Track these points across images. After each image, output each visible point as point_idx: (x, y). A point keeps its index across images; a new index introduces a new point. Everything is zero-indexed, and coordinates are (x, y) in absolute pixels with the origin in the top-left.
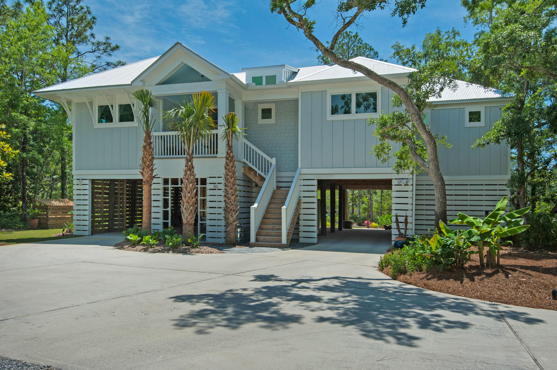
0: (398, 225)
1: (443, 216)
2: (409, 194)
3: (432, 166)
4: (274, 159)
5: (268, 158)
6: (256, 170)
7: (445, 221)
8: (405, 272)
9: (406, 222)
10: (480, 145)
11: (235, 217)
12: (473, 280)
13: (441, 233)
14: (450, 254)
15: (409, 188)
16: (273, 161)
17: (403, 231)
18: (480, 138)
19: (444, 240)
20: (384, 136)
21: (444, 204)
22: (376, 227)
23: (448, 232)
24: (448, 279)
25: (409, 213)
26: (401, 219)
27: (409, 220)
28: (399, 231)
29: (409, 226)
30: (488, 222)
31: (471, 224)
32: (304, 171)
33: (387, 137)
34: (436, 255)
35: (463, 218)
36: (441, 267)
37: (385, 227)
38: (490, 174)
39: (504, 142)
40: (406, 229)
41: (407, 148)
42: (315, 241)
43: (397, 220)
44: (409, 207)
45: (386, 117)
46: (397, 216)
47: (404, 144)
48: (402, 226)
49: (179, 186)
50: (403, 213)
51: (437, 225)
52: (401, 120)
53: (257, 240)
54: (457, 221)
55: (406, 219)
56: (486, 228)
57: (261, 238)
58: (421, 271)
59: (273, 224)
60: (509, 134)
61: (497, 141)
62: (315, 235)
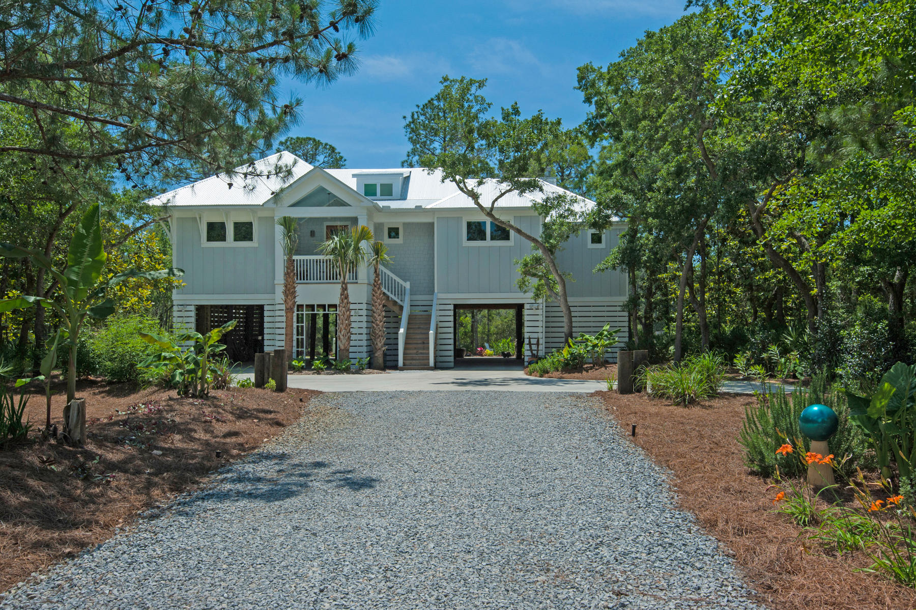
0: (530, 347)
1: (570, 335)
2: (540, 318)
3: (562, 300)
4: (408, 283)
5: (401, 282)
6: (389, 294)
7: (572, 338)
8: (548, 372)
9: (538, 344)
10: (600, 269)
11: (383, 342)
12: (587, 372)
13: (570, 346)
14: (575, 358)
15: (540, 312)
16: (407, 285)
17: (535, 352)
18: (600, 263)
19: (572, 350)
20: (526, 273)
21: (571, 327)
22: (491, 355)
23: (574, 345)
24: (574, 373)
25: (540, 335)
26: (534, 341)
27: (541, 341)
28: (532, 352)
29: (541, 347)
30: (597, 338)
31: (587, 340)
32: (441, 296)
33: (529, 275)
34: (567, 360)
35: (583, 336)
36: (569, 367)
37: (503, 354)
38: (611, 296)
39: (618, 269)
40: (538, 350)
41: (543, 282)
42: (452, 364)
43: (530, 341)
44: (540, 330)
45: (528, 259)
46: (530, 338)
47: (540, 280)
48: (534, 347)
49: (316, 312)
50: (535, 335)
51: (567, 341)
52: (538, 261)
53: (404, 364)
54: (579, 339)
55: (538, 341)
56: (596, 342)
57: (408, 362)
58: (558, 371)
59: (415, 349)
60: (622, 262)
61: (614, 268)
62: (452, 359)
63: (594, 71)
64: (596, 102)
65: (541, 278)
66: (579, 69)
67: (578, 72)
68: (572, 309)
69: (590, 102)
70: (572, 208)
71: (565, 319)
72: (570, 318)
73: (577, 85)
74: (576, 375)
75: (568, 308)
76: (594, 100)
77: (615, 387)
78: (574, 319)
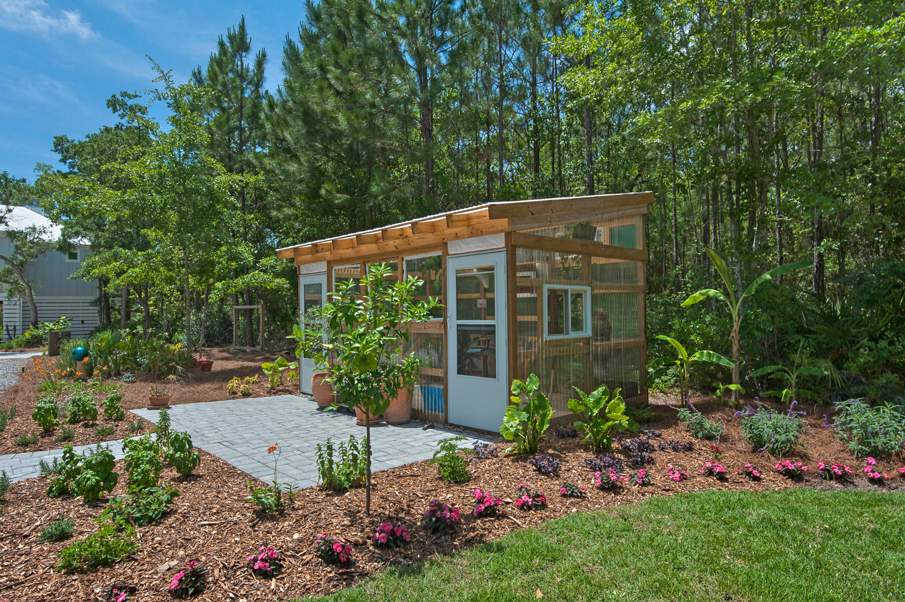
0: (8, 332)
1: (35, 323)
3: (29, 299)
9: (15, 330)
14: (35, 338)
15: (18, 307)
18: (73, 273)
19: (33, 333)
21: (36, 317)
25: (17, 324)
26: (11, 328)
27: (17, 328)
28: (9, 336)
29: (17, 332)
31: (46, 326)
34: (28, 339)
35: (43, 323)
43: (7, 329)
44: (17, 320)
46: (7, 326)
47: (11, 285)
50: (12, 324)
52: (9, 272)
54: (40, 325)
55: (15, 328)
63: (68, 141)
64: (70, 163)
65: (12, 283)
66: (55, 138)
67: (55, 140)
68: (37, 305)
69: (65, 163)
70: (40, 236)
71: (32, 312)
72: (36, 311)
73: (53, 148)
74: (35, 349)
75: (34, 304)
76: (68, 161)
77: (47, 353)
78: (38, 312)
